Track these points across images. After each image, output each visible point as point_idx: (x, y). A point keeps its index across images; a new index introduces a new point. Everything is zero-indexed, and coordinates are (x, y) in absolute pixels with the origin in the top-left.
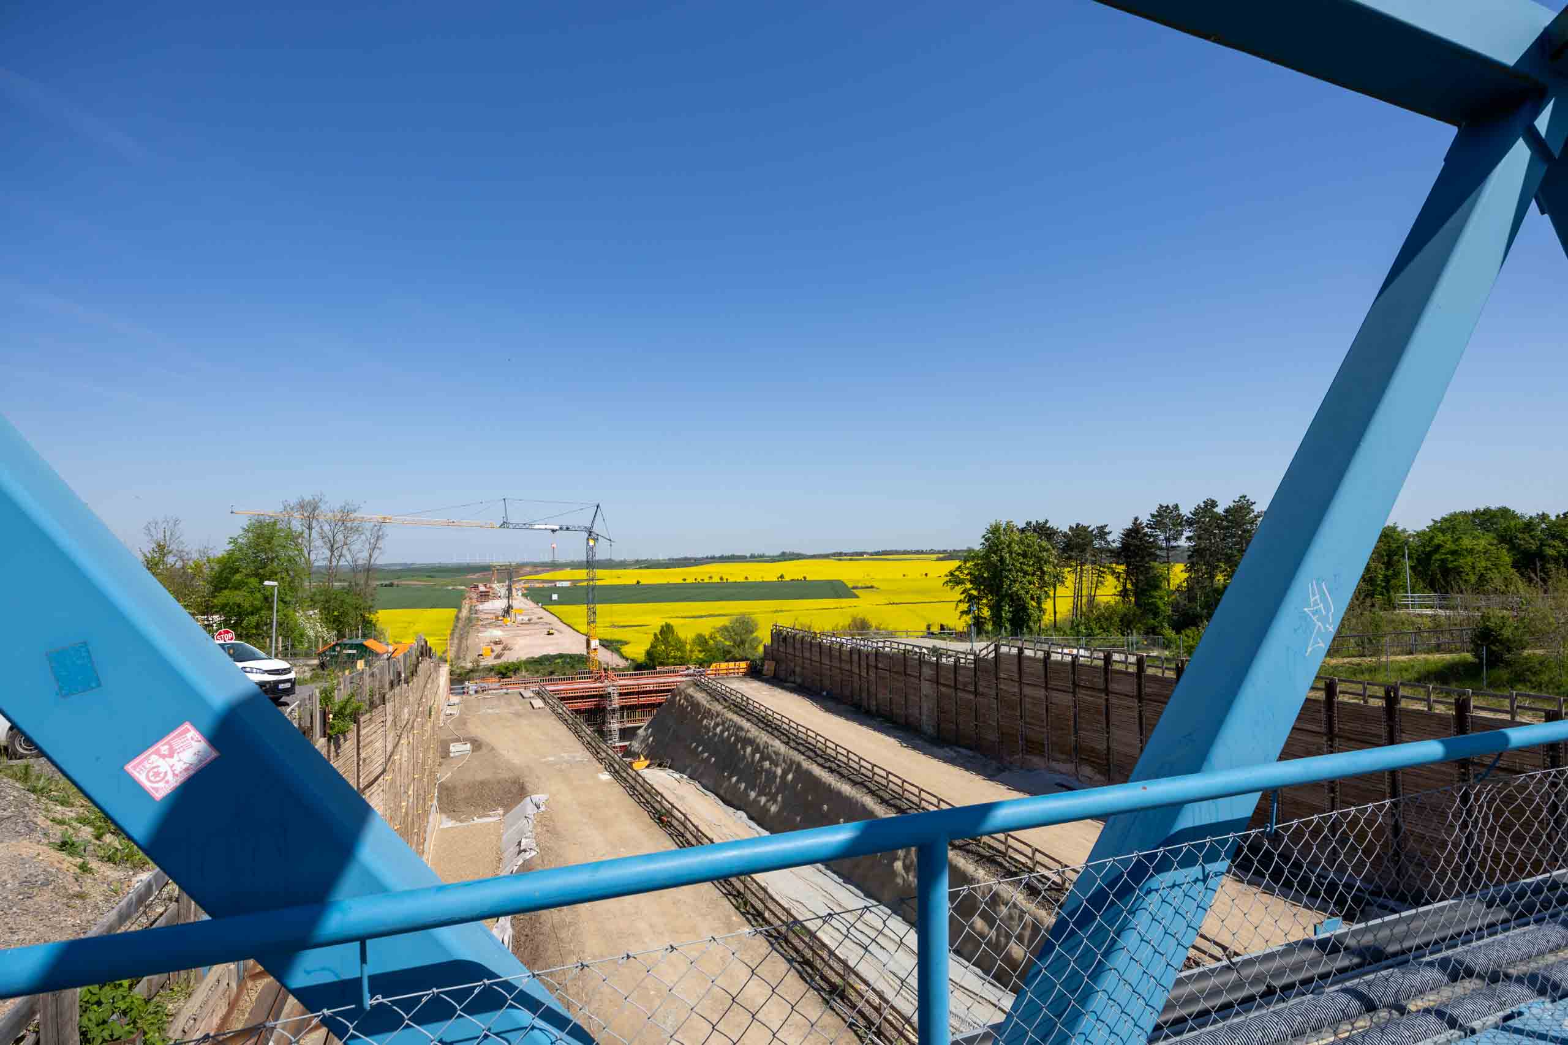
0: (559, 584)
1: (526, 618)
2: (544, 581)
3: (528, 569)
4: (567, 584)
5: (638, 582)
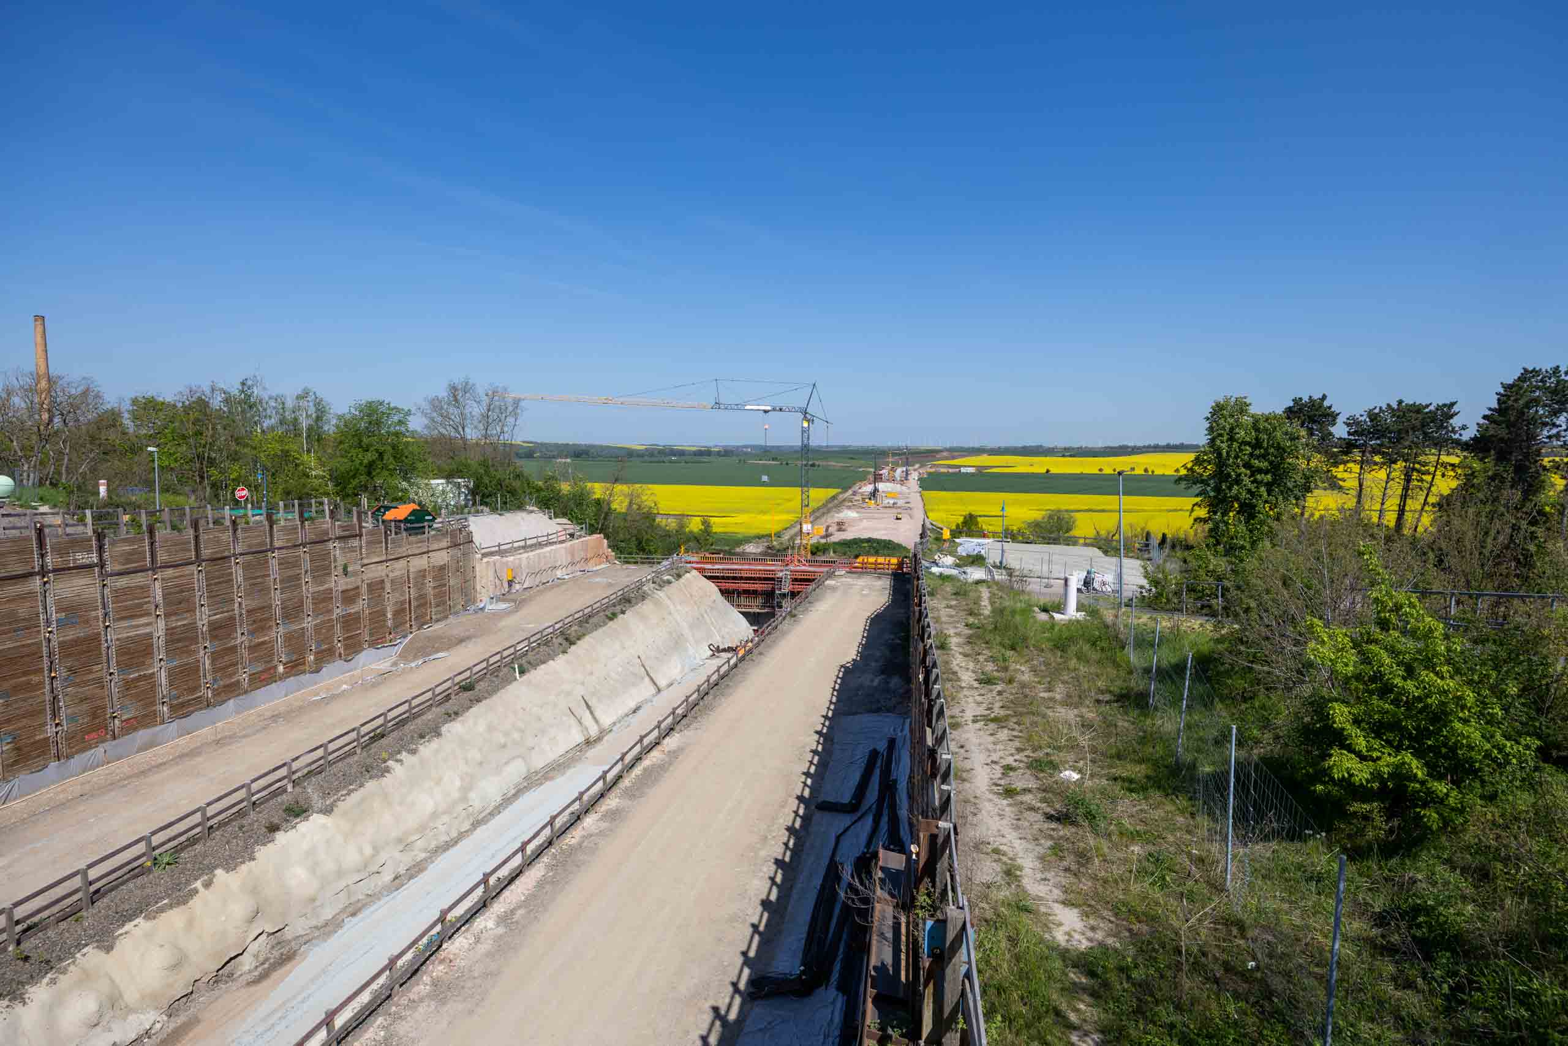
0: (963, 470)
2: (949, 466)
4: (972, 470)
5: (1048, 471)
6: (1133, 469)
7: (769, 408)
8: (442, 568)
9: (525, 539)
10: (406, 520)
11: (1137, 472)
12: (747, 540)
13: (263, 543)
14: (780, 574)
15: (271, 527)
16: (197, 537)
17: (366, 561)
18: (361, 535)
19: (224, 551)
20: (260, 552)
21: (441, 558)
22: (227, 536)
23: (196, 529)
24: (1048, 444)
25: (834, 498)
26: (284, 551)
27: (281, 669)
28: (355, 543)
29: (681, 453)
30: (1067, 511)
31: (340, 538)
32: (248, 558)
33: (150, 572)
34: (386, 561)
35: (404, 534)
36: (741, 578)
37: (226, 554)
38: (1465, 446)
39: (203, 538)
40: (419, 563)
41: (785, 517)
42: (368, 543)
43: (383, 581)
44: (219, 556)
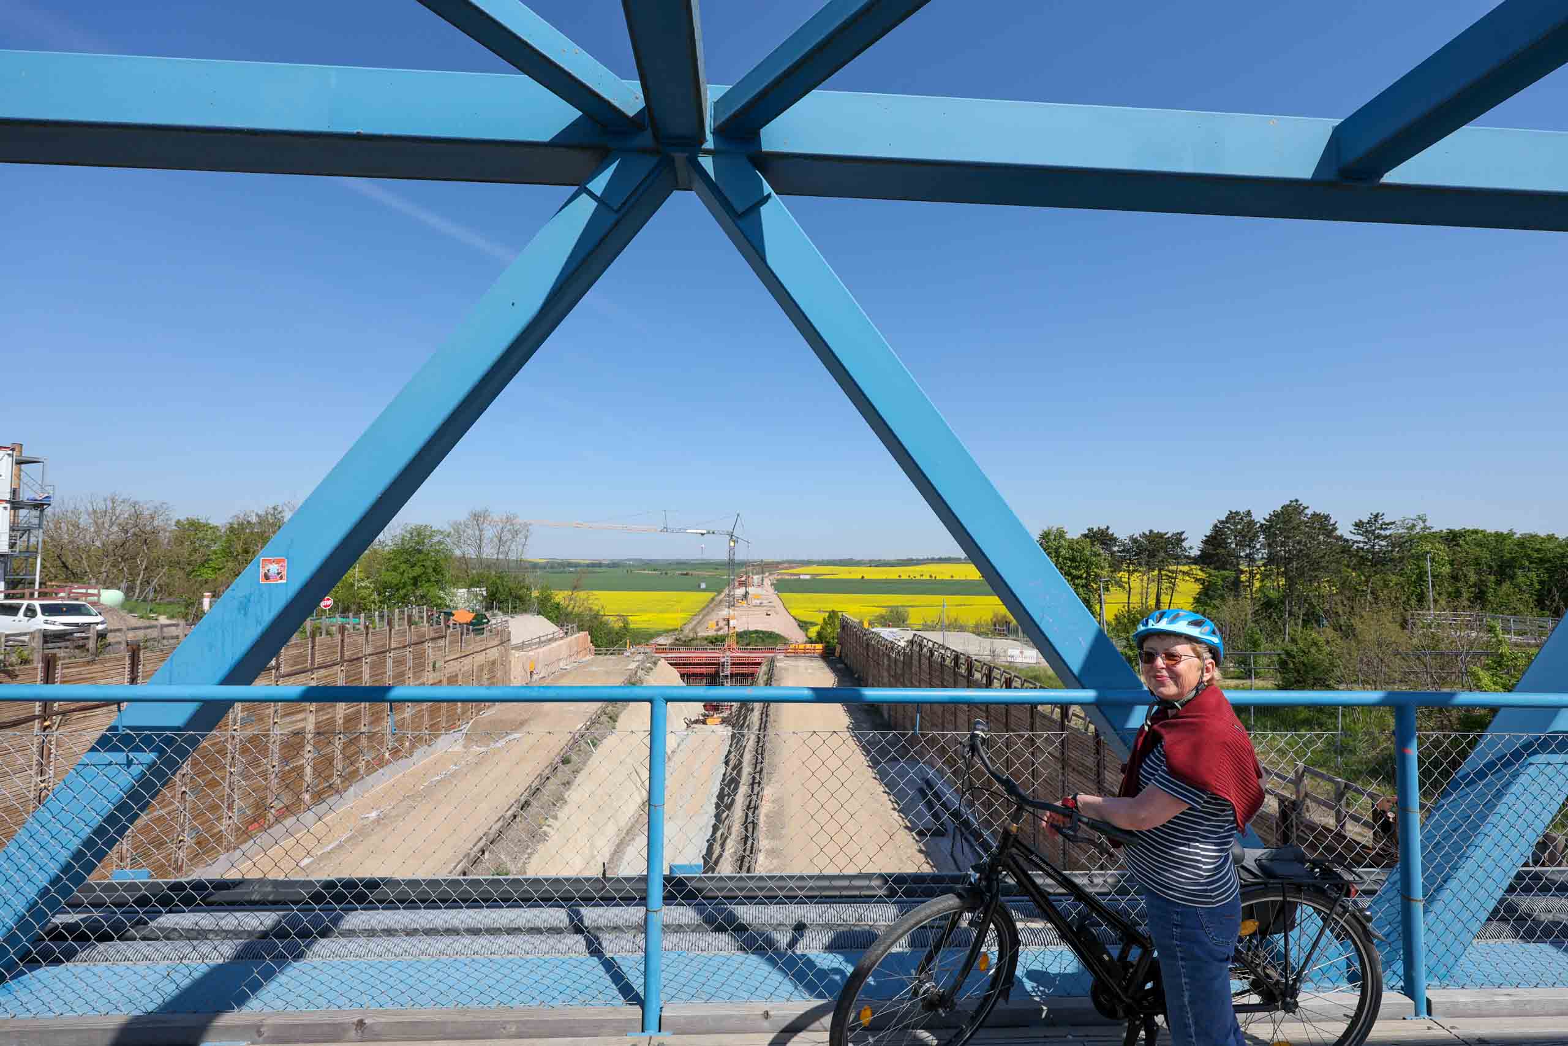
0: (802, 577)
1: (758, 602)
2: (792, 575)
3: (786, 565)
4: (808, 577)
5: (863, 577)
6: (922, 575)
7: (705, 532)
8: (494, 663)
9: (540, 637)
10: (471, 623)
11: (924, 578)
12: (658, 634)
13: (384, 646)
14: (723, 660)
15: (390, 630)
16: (342, 641)
17: (448, 658)
18: (445, 637)
19: (358, 653)
20: (381, 653)
21: (494, 654)
22: (361, 640)
23: (343, 635)
24: (858, 558)
25: (713, 599)
26: (397, 652)
27: (387, 755)
28: (441, 643)
29: (576, 565)
30: (902, 606)
31: (433, 639)
32: (375, 657)
33: (309, 673)
34: (460, 657)
35: (472, 634)
36: (690, 664)
37: (360, 655)
38: (1196, 561)
39: (347, 640)
40: (480, 659)
41: (683, 615)
42: (450, 643)
43: (457, 675)
44: (355, 657)
